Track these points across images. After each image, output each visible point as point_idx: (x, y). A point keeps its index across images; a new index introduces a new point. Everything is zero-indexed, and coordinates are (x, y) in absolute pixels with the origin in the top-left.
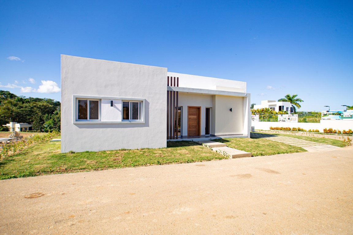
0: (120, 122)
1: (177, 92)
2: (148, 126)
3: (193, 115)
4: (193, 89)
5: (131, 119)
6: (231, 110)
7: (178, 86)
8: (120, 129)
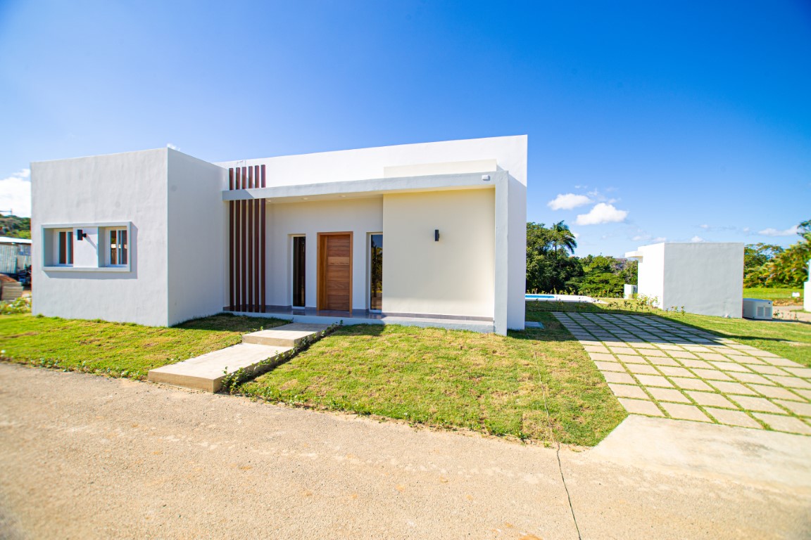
0: (96, 269)
1: (264, 200)
2: (136, 277)
3: (339, 255)
4: (298, 187)
5: (120, 263)
6: (437, 236)
7: (263, 185)
8: (97, 280)
